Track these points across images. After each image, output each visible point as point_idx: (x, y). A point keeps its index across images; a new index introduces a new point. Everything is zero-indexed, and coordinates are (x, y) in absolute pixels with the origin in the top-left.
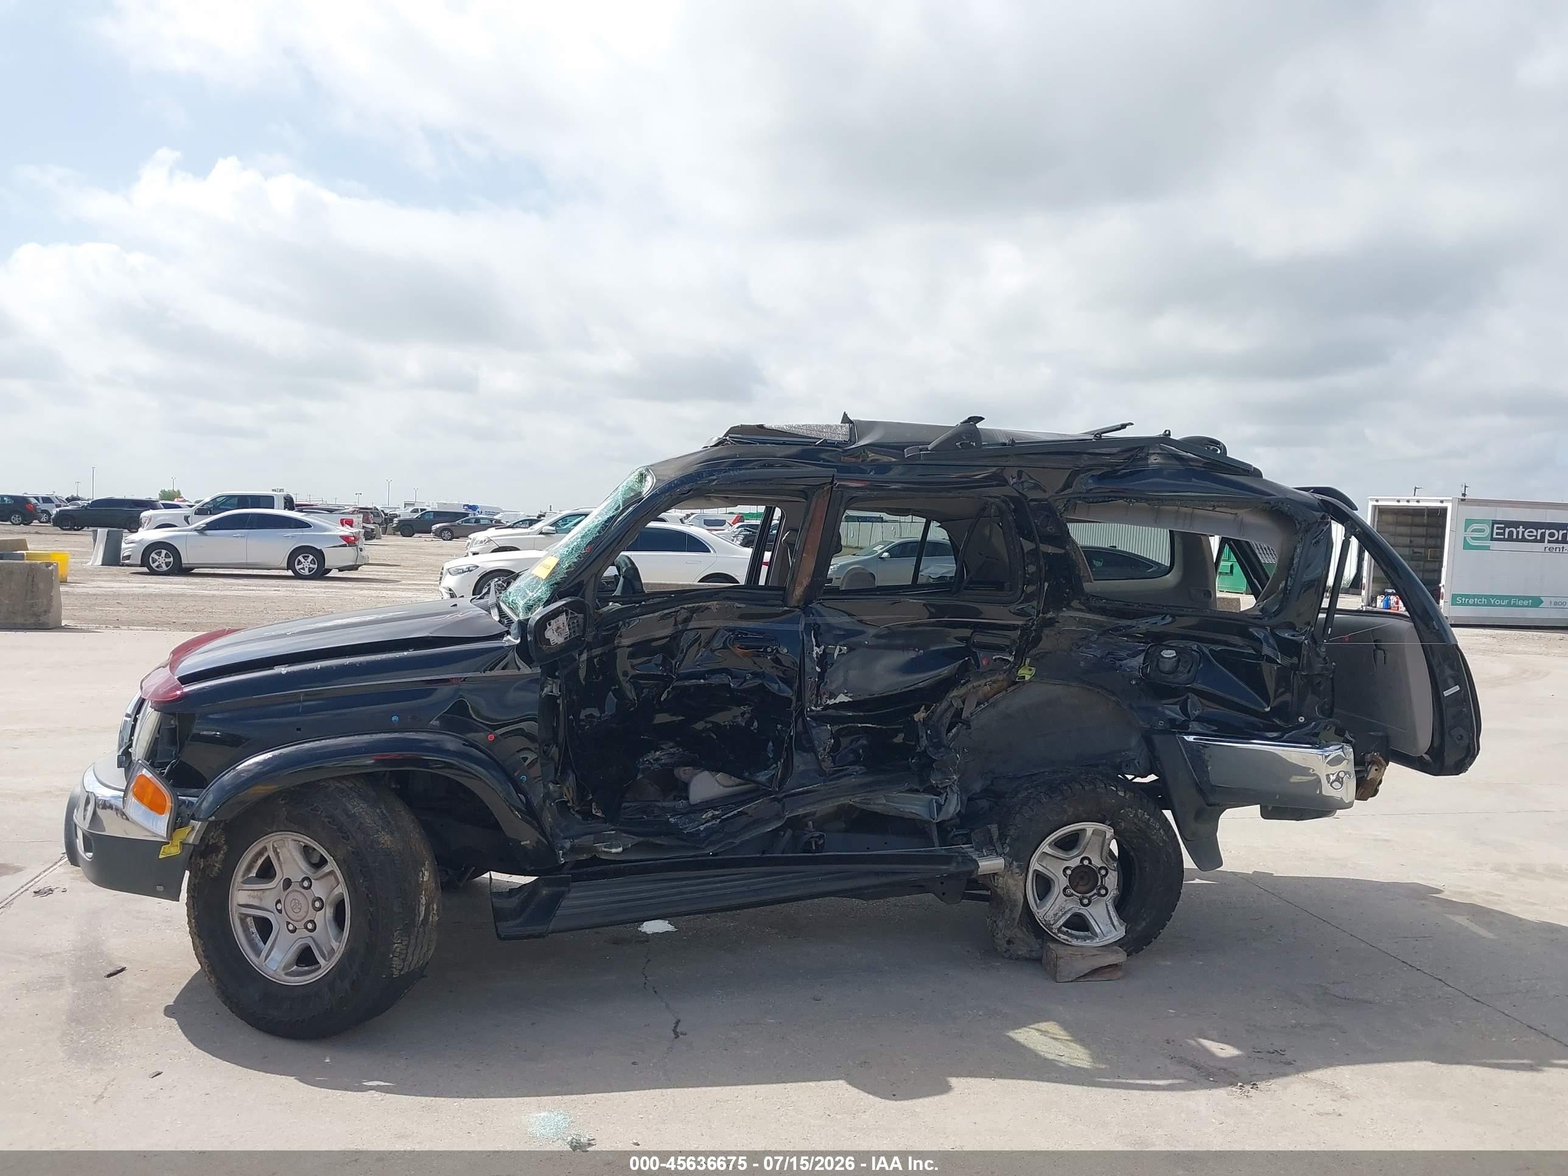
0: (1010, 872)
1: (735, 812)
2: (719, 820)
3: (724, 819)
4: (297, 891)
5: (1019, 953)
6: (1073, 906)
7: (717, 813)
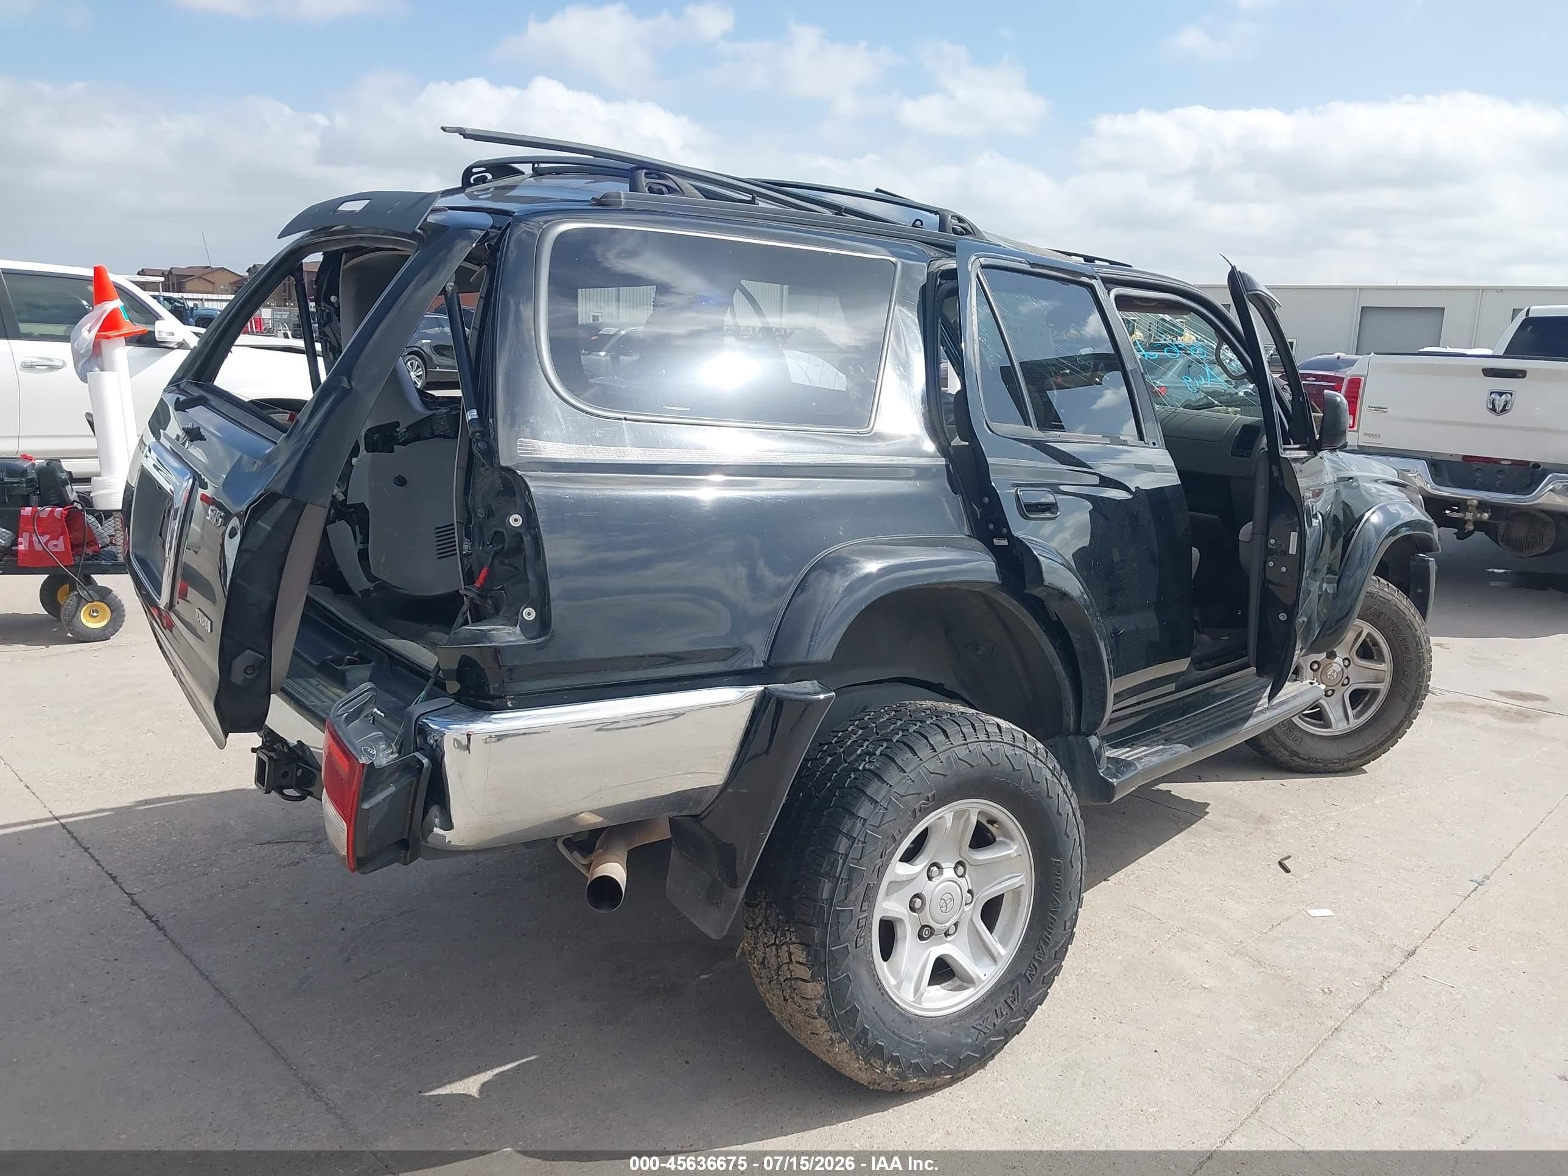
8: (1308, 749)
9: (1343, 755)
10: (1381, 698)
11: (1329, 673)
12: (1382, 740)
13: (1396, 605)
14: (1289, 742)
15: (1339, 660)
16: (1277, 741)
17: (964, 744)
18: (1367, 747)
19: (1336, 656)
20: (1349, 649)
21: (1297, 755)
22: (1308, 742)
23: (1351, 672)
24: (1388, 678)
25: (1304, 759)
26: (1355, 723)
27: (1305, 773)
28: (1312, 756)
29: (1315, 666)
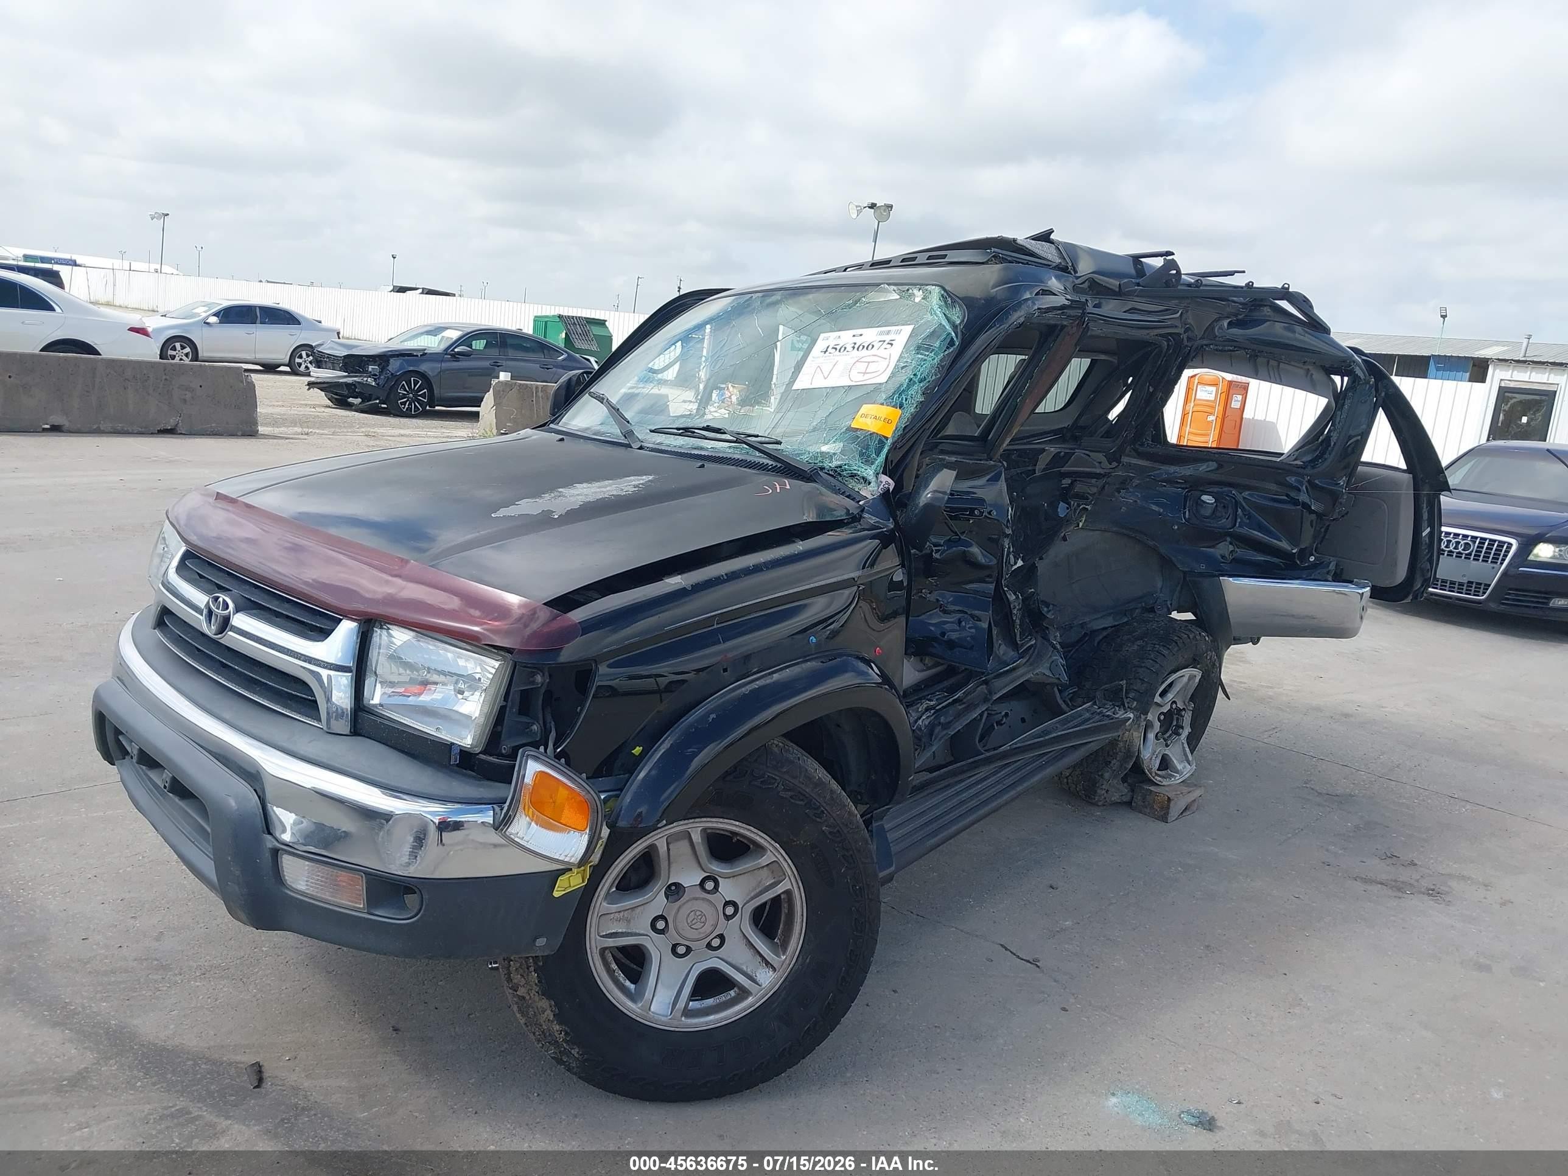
0: (1136, 726)
1: (951, 700)
2: (932, 711)
3: (937, 710)
4: (696, 899)
5: (1113, 799)
6: (1162, 750)
7: (932, 703)
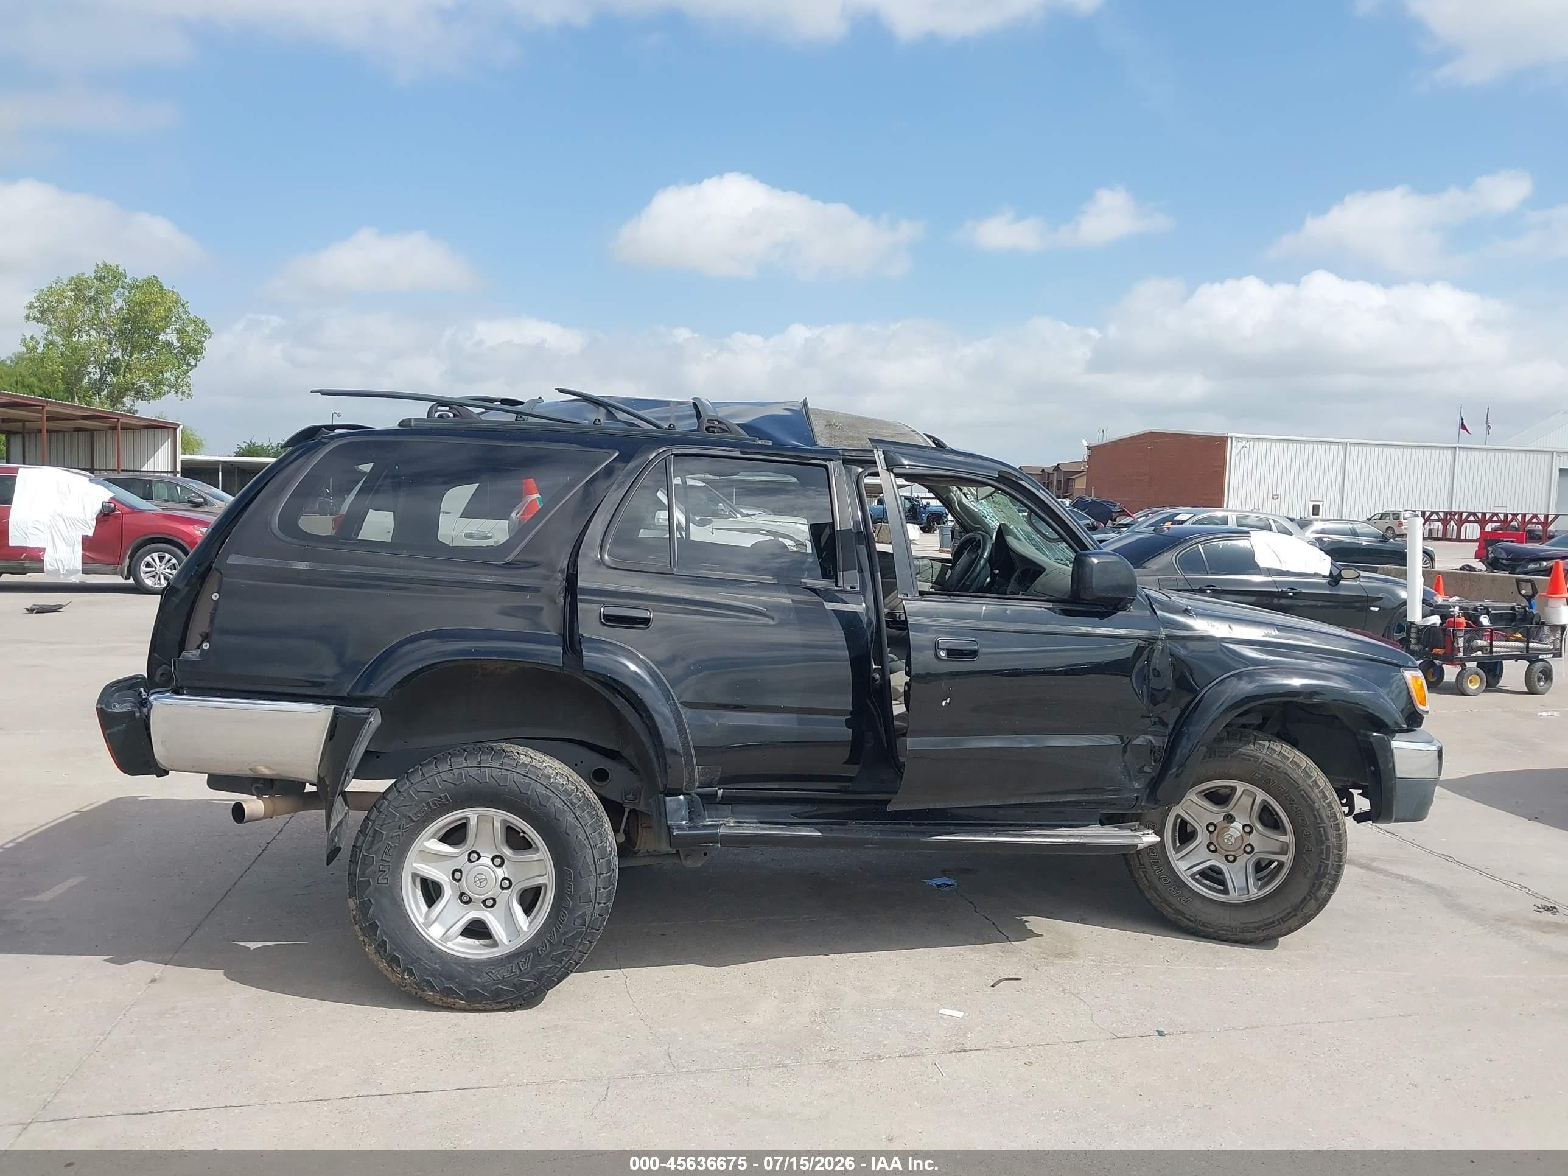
8: (1194, 909)
9: (1234, 924)
10: (1285, 871)
11: (1226, 837)
12: (1282, 915)
13: (1286, 773)
14: (1173, 900)
15: (1238, 825)
16: (1159, 897)
17: (499, 769)
18: (1264, 920)
19: (1234, 821)
20: (1248, 815)
21: (1183, 915)
22: (1198, 904)
23: (1254, 839)
24: (1292, 850)
25: (1191, 921)
26: (1255, 893)
27: (1198, 936)
28: (1199, 919)
29: (1212, 828)
